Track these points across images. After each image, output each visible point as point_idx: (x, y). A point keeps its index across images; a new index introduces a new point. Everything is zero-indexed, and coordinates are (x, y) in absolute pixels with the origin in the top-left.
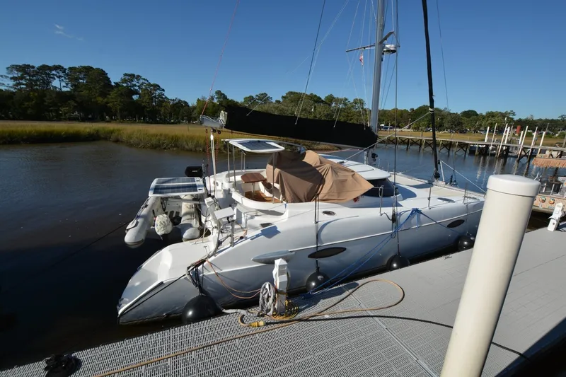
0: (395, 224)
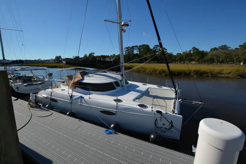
0: (71, 99)
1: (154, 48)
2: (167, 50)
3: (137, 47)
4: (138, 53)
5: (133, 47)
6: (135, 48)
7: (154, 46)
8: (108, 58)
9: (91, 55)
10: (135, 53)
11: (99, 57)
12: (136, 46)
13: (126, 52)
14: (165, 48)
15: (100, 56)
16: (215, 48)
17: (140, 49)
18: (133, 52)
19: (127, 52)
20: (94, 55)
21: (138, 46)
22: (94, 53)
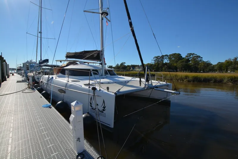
1: (187, 56)
2: (202, 58)
4: (169, 62)
5: (163, 56)
6: (165, 57)
7: (186, 55)
8: (138, 67)
9: (122, 64)
10: (164, 62)
12: (167, 55)
13: (155, 62)
14: (199, 56)
15: (130, 65)
17: (170, 58)
18: (163, 61)
19: (156, 61)
20: (125, 64)
21: (168, 55)
22: (125, 63)
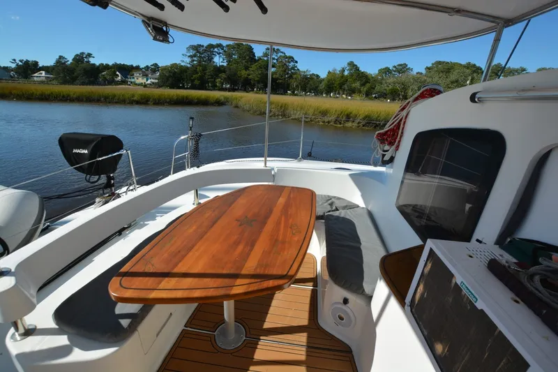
1: (265, 55)
3: (222, 49)
4: (226, 64)
5: (211, 46)
6: (216, 50)
7: (264, 51)
8: (139, 72)
9: (79, 59)
10: (217, 65)
11: (107, 67)
12: (220, 46)
13: (193, 61)
14: (292, 58)
15: (110, 64)
16: (387, 68)
17: (229, 56)
18: (210, 59)
19: (195, 59)
20: (92, 61)
21: (224, 45)
22: (89, 55)
